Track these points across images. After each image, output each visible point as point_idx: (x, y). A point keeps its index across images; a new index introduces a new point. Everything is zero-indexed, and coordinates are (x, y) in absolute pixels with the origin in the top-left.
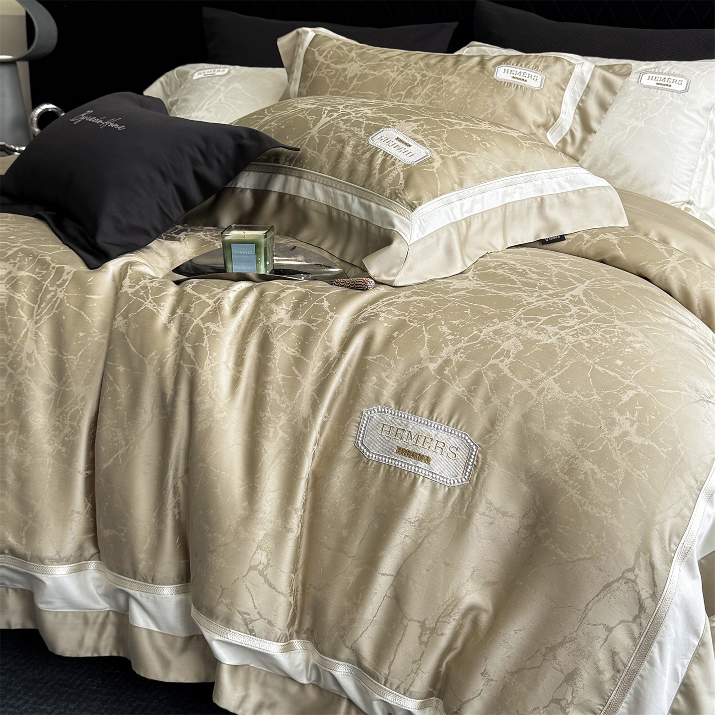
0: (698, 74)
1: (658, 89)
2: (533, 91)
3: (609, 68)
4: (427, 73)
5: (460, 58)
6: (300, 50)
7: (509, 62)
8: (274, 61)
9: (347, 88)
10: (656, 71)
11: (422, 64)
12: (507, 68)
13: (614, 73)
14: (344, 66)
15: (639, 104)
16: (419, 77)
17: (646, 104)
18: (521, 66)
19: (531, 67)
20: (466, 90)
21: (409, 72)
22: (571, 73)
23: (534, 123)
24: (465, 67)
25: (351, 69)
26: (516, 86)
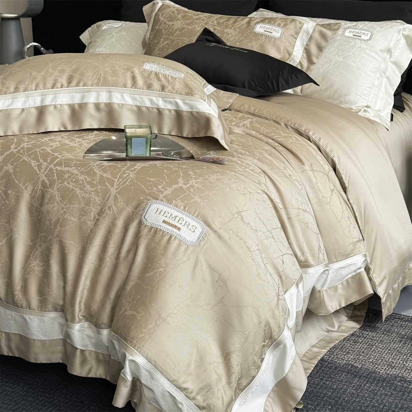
0: (379, 30)
2: (275, 39)
4: (217, 28)
5: (238, 19)
6: (153, 14)
7: (264, 22)
8: (140, 18)
9: (173, 36)
10: (355, 27)
11: (216, 22)
12: (262, 25)
13: (330, 29)
14: (173, 23)
15: (341, 47)
17: (345, 47)
18: (270, 24)
19: (276, 24)
20: (237, 38)
21: (207, 27)
22: (301, 29)
24: (239, 24)
25: (177, 25)
26: (265, 36)
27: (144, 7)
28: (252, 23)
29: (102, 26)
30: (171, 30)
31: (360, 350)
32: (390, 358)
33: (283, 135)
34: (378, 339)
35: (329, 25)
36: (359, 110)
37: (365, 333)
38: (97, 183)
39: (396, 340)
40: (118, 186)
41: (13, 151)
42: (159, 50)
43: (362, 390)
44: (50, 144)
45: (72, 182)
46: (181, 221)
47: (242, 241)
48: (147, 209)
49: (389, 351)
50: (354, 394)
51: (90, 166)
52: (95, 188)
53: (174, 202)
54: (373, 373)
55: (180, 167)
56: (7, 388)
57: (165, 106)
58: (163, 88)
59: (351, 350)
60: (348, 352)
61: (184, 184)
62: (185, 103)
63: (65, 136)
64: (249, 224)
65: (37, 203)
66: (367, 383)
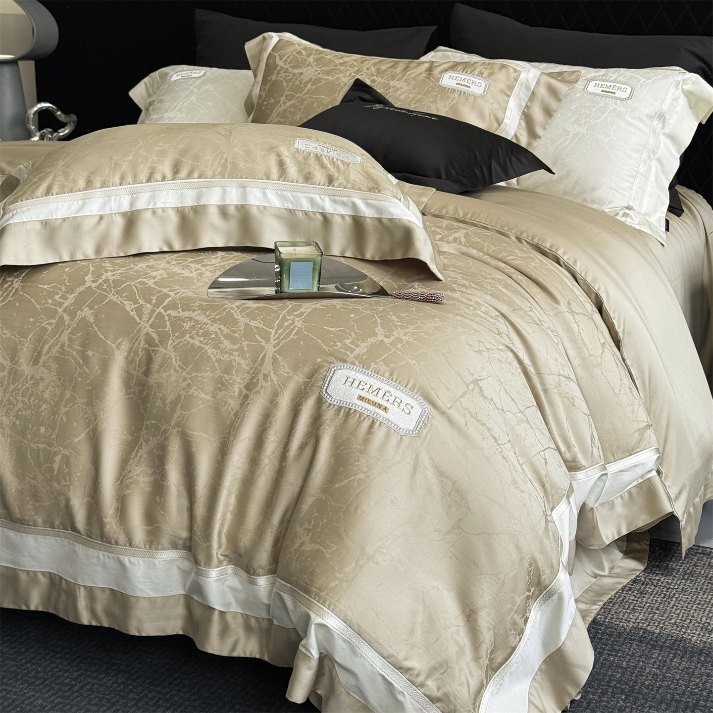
0: (644, 82)
2: (476, 97)
3: (558, 75)
5: (411, 64)
6: (264, 55)
7: (455, 69)
8: (241, 63)
9: (301, 92)
10: (603, 78)
11: (373, 69)
12: (453, 75)
13: (563, 81)
14: (301, 71)
15: (583, 111)
17: (590, 111)
18: (466, 73)
19: (476, 73)
20: (412, 96)
22: (516, 80)
24: (413, 73)
25: (307, 73)
26: (459, 92)
27: (246, 43)
28: (436, 72)
29: (170, 75)
30: (298, 82)
31: (652, 605)
32: (702, 616)
33: (520, 255)
34: (676, 587)
35: (560, 74)
36: (616, 213)
37: (654, 578)
38: (240, 336)
39: (706, 589)
40: (276, 341)
41: (90, 286)
42: (278, 115)
43: (669, 668)
44: (149, 273)
45: (198, 335)
46: (388, 397)
47: (485, 427)
48: (330, 377)
49: (699, 606)
50: (657, 675)
51: (226, 309)
52: (238, 345)
53: (373, 365)
54: (680, 641)
55: (374, 310)
56: (90, 680)
57: (335, 210)
58: (330, 180)
59: (637, 605)
60: (633, 609)
61: (386, 336)
62: (368, 205)
63: (172, 259)
64: (491, 400)
65: (138, 371)
66: (674, 657)
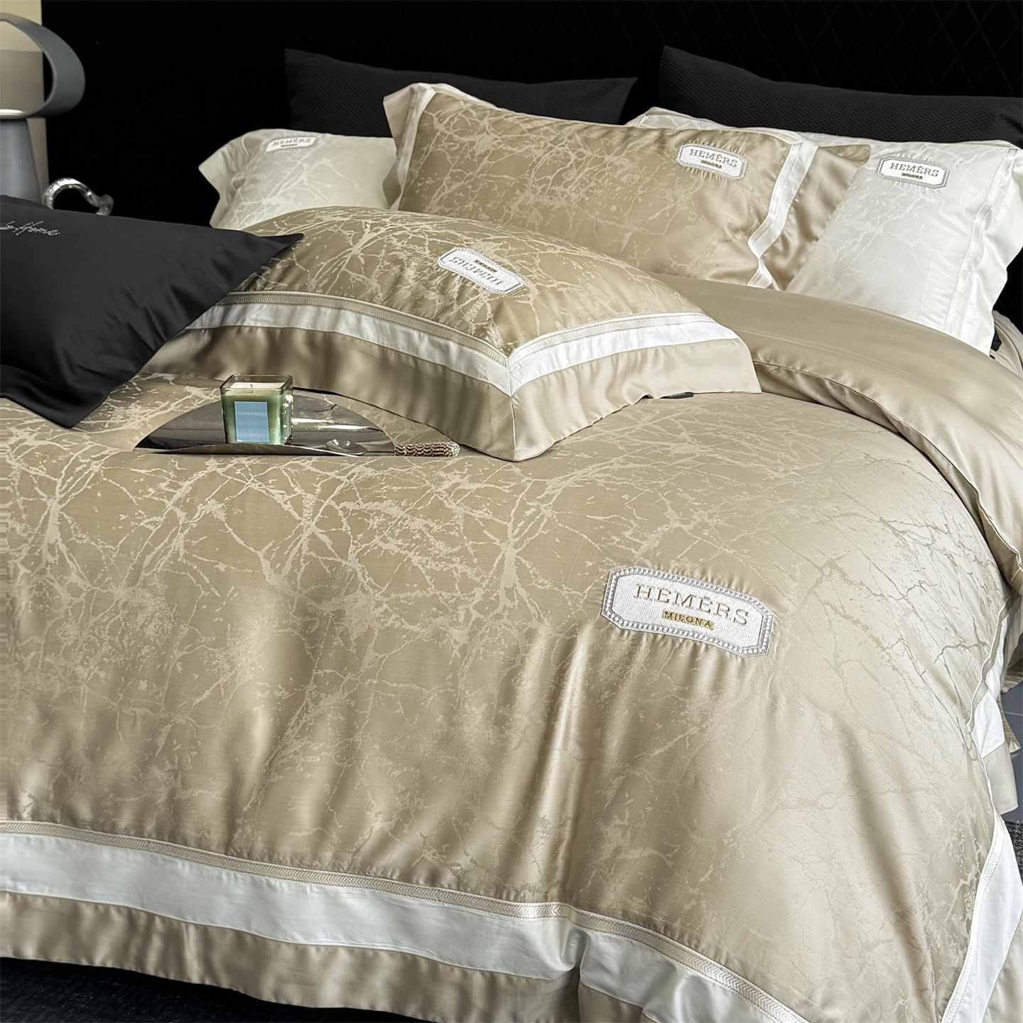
0: (961, 162)
1: (904, 181)
2: (730, 181)
3: (838, 150)
4: (585, 152)
5: (632, 133)
6: (414, 115)
7: (698, 140)
8: (378, 127)
9: (474, 169)
10: (903, 156)
11: (578, 138)
12: (695, 149)
13: (846, 158)
14: (472, 140)
15: (878, 202)
16: (573, 156)
17: (888, 202)
18: (715, 146)
19: (729, 147)
20: (637, 177)
21: (560, 149)
22: (784, 158)
23: (729, 226)
24: (637, 144)
25: (481, 143)
26: (706, 174)
27: (386, 98)
28: (671, 144)
29: (263, 143)
30: (468, 156)
35: (841, 148)
38: (460, 534)
40: (517, 539)
42: (439, 203)
45: (393, 536)
51: (430, 495)
65: (300, 592)
